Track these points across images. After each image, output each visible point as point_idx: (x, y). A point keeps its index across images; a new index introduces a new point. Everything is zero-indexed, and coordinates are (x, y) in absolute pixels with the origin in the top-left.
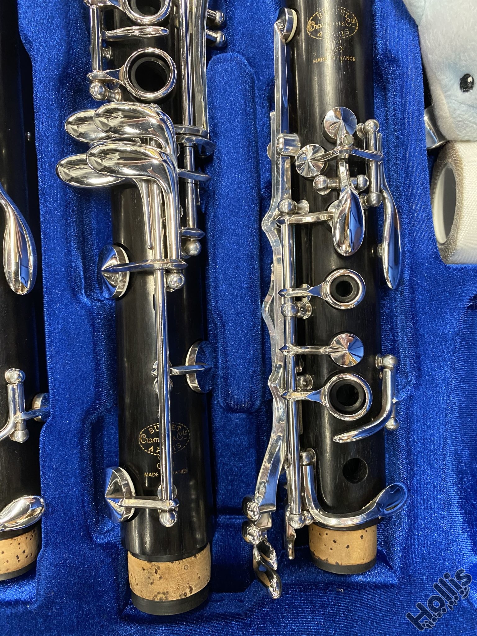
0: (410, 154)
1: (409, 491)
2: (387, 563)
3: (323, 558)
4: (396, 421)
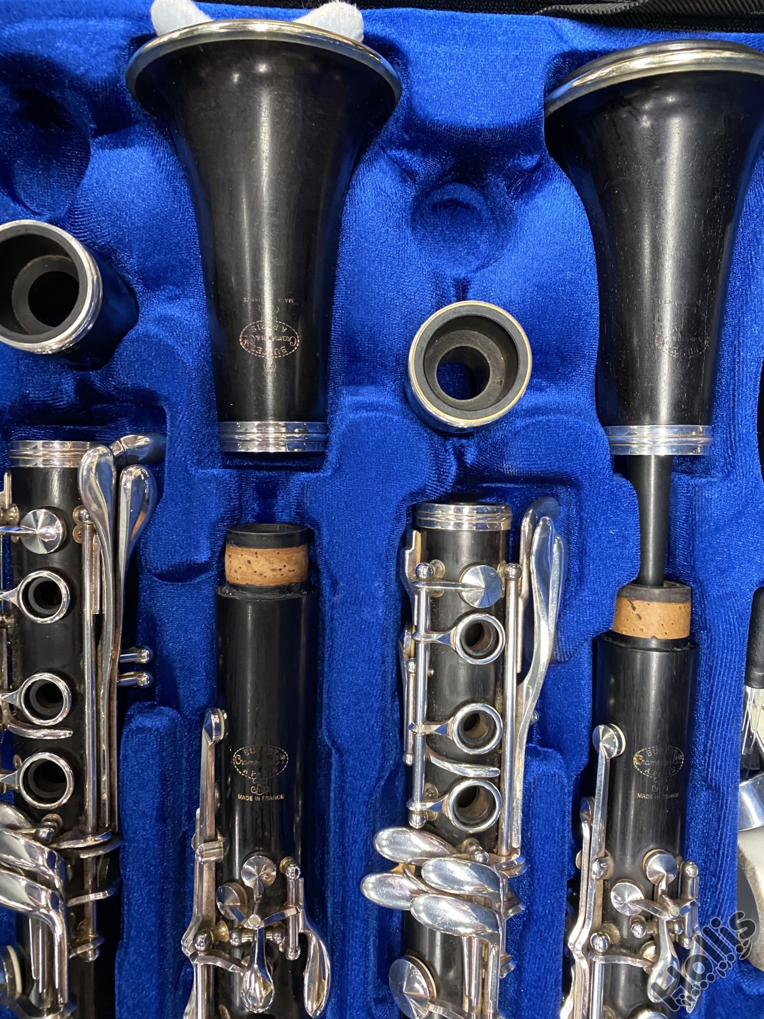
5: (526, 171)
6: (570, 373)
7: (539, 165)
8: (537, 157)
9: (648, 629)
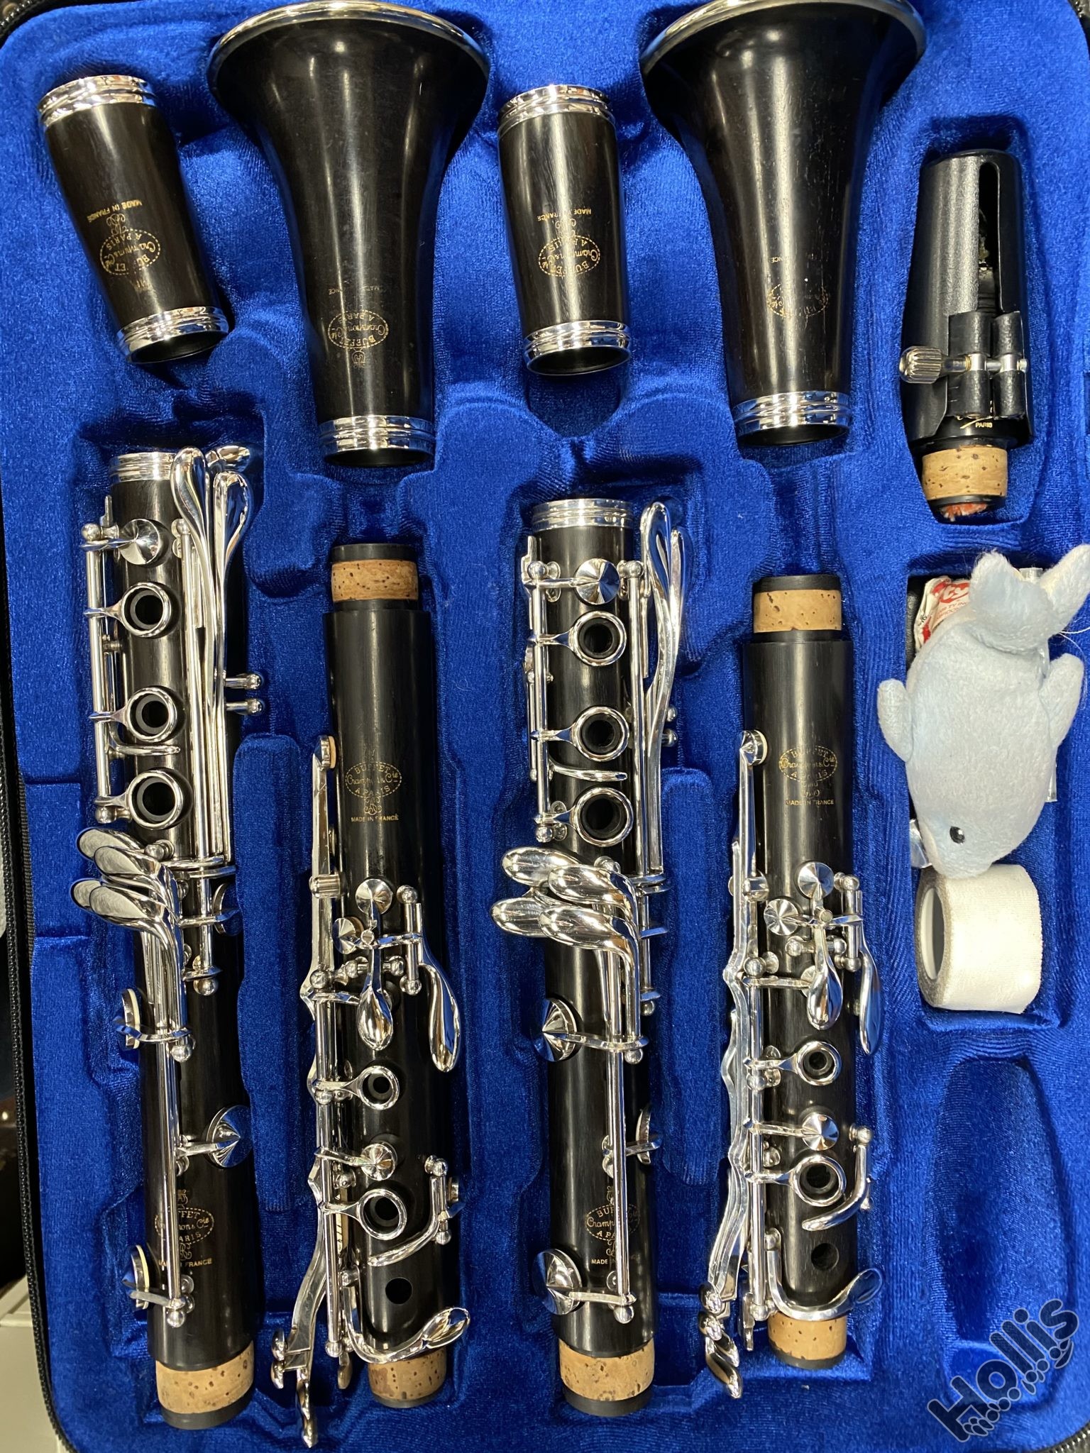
0: (893, 906)
1: (884, 1277)
2: (858, 1355)
3: (786, 1350)
4: (870, 1201)
5: (630, 141)
6: (692, 353)
7: (644, 134)
8: (640, 125)
9: (787, 621)
